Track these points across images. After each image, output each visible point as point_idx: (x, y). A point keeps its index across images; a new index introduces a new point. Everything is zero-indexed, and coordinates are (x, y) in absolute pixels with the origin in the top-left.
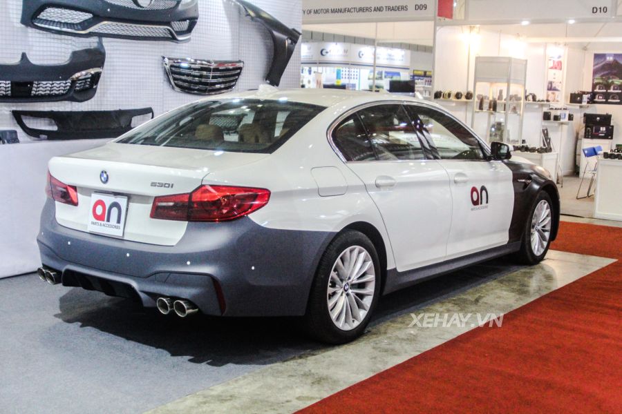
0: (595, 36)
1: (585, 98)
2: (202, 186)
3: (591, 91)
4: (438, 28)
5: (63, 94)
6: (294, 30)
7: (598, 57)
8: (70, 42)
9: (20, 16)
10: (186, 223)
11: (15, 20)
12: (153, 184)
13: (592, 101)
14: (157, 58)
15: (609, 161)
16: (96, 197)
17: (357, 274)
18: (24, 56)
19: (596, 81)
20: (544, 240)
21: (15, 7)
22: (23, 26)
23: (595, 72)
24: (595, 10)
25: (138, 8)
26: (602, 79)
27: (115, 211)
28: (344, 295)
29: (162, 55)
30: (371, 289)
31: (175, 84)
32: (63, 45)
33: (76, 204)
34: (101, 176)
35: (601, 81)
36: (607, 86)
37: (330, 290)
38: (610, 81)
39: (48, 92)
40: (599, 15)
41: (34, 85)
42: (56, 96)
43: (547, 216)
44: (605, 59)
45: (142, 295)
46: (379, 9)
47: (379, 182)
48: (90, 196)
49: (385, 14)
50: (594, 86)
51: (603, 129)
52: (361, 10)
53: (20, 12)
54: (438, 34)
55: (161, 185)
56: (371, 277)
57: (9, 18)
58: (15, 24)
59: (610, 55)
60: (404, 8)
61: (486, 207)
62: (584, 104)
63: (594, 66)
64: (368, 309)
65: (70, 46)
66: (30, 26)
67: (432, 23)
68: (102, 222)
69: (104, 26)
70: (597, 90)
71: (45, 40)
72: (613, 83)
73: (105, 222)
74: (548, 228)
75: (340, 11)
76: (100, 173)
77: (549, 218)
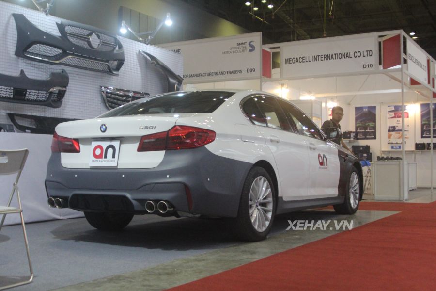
0: (359, 91)
1: (352, 135)
2: (175, 126)
3: (354, 131)
4: (263, 84)
5: (44, 101)
6: (179, 76)
7: (357, 109)
8: (44, 70)
9: (14, 50)
10: (164, 152)
11: (11, 53)
12: (141, 128)
13: (356, 138)
14: (97, 87)
15: (381, 162)
16: (95, 144)
17: (263, 197)
18: (22, 72)
19: (358, 125)
20: (356, 199)
21: (11, 44)
22: (16, 57)
23: (357, 119)
24: (365, 66)
25: (91, 49)
26: (362, 123)
27: (110, 151)
28: (256, 209)
29: (100, 85)
30: (270, 207)
31: (109, 105)
32: (40, 72)
33: (78, 151)
34: (101, 128)
35: (361, 125)
36: (365, 128)
37: (250, 203)
38: (367, 124)
39: (35, 98)
40: (367, 69)
41: (27, 92)
42: (40, 101)
43: (357, 184)
44: (363, 110)
45: (134, 202)
46: (223, 73)
47: (272, 138)
48: (91, 144)
49: (227, 76)
50: (357, 128)
51: (365, 155)
52: (211, 74)
53: (15, 48)
54: (263, 87)
55: (147, 128)
56: (270, 199)
57: (8, 51)
58: (11, 56)
59: (366, 107)
60: (240, 72)
61: (326, 168)
62: (352, 139)
63: (356, 115)
64: (270, 220)
65: (44, 73)
66: (22, 57)
67: (259, 81)
68: (101, 159)
69: (69, 59)
70: (359, 131)
71: (29, 68)
72: (368, 125)
73: (103, 159)
74: (358, 191)
75: (196, 75)
76: (100, 125)
77: (358, 185)
